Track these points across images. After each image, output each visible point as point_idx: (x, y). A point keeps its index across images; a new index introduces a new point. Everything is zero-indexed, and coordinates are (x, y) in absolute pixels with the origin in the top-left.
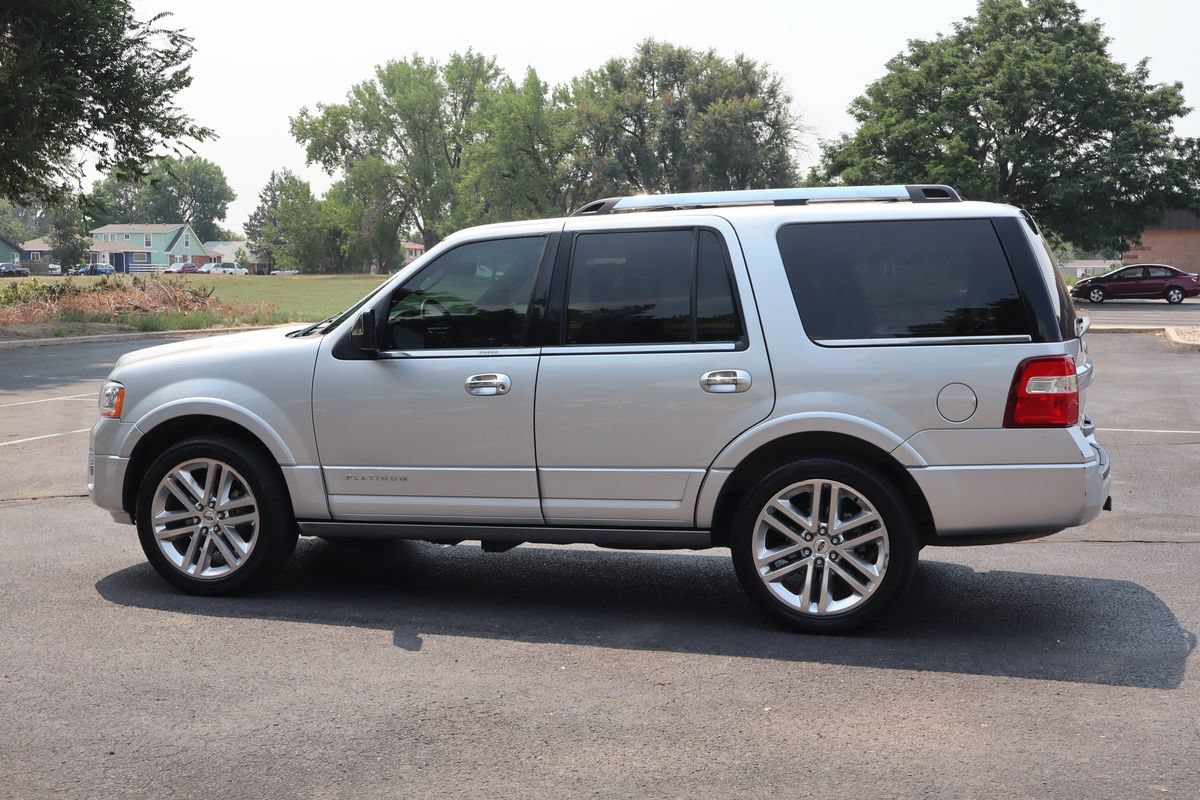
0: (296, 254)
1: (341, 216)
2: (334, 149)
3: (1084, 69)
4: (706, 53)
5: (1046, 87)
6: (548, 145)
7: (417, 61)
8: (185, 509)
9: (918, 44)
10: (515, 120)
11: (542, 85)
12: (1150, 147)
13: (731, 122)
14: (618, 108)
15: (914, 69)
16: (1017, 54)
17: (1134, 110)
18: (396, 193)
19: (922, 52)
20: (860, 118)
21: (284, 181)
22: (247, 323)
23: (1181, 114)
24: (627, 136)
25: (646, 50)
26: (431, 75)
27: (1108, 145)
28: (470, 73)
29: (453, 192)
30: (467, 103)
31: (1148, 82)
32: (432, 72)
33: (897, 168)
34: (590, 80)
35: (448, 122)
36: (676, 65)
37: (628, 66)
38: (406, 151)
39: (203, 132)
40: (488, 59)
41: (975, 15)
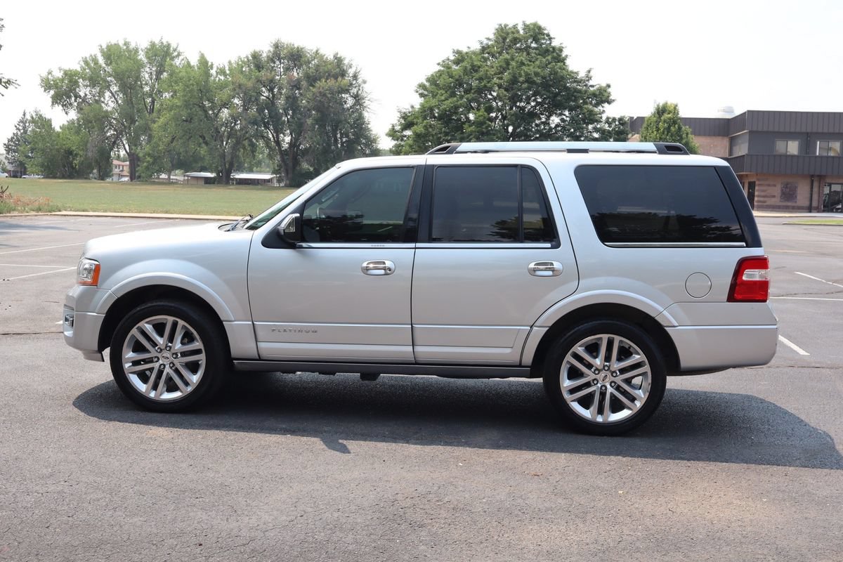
0: (42, 166)
1: (73, 142)
2: (70, 97)
3: (556, 73)
4: (314, 50)
5: (533, 83)
6: (212, 102)
7: (126, 44)
8: (147, 351)
9: (459, 52)
10: (193, 85)
11: (210, 64)
12: (592, 121)
13: (329, 93)
14: (259, 81)
15: (454, 67)
16: (517, 62)
17: (583, 99)
18: (110, 128)
19: (460, 58)
20: (422, 95)
21: (34, 117)
22: (33, 210)
23: (609, 102)
24: (263, 100)
25: (276, 46)
26: (135, 53)
27: (568, 119)
28: (161, 54)
29: (150, 130)
30: (159, 73)
31: (591, 83)
32: (136, 51)
33: (445, 127)
34: (240, 63)
35: (146, 84)
36: (296, 57)
37: (264, 55)
38: (117, 102)
39: (9, 82)
40: (173, 45)
41: (492, 37)
